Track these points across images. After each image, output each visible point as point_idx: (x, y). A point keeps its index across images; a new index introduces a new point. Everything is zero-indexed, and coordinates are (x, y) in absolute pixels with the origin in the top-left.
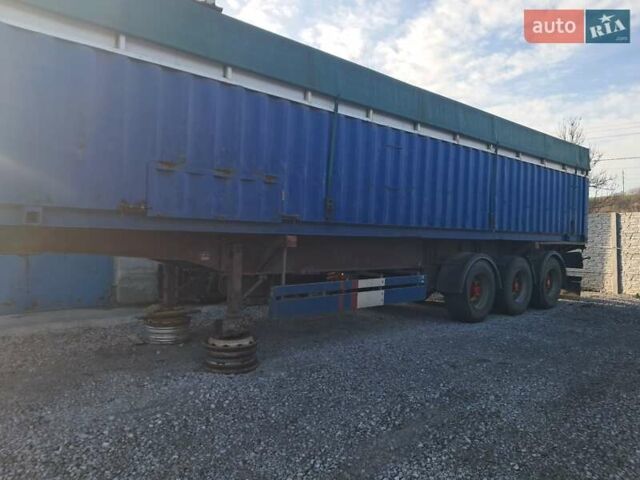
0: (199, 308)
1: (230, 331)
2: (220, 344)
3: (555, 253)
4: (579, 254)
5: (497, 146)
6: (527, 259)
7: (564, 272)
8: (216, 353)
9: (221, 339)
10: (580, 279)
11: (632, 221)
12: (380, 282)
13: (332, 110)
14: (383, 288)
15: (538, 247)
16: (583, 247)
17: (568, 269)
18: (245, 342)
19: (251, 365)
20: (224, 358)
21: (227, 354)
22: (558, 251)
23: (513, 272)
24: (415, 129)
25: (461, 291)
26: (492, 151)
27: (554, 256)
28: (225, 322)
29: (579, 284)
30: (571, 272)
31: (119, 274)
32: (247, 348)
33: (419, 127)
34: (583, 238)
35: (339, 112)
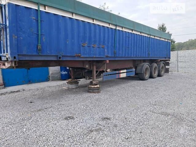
0: (80, 79)
1: (94, 84)
2: (93, 87)
3: (163, 62)
4: (169, 62)
5: (150, 35)
6: (157, 64)
7: (165, 67)
8: (92, 89)
9: (93, 85)
10: (169, 69)
11: (181, 53)
12: (125, 71)
13: (115, 28)
14: (126, 72)
15: (159, 61)
16: (169, 60)
17: (166, 66)
18: (98, 86)
19: (99, 91)
20: (94, 90)
21: (95, 89)
22: (164, 61)
23: (154, 67)
24: (132, 31)
25: (143, 73)
26: (149, 36)
27: (163, 63)
28: (93, 81)
29: (169, 70)
30: (167, 67)
31: (50, 73)
32: (99, 87)
33: (133, 31)
34: (169, 58)
35: (117, 28)
